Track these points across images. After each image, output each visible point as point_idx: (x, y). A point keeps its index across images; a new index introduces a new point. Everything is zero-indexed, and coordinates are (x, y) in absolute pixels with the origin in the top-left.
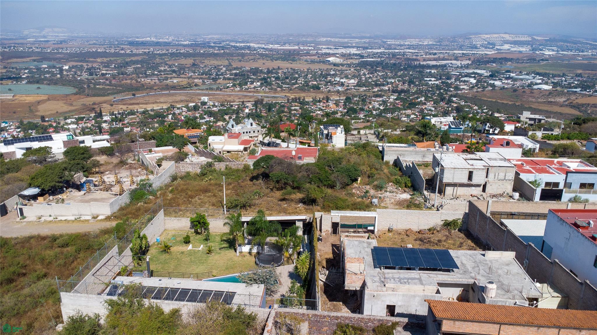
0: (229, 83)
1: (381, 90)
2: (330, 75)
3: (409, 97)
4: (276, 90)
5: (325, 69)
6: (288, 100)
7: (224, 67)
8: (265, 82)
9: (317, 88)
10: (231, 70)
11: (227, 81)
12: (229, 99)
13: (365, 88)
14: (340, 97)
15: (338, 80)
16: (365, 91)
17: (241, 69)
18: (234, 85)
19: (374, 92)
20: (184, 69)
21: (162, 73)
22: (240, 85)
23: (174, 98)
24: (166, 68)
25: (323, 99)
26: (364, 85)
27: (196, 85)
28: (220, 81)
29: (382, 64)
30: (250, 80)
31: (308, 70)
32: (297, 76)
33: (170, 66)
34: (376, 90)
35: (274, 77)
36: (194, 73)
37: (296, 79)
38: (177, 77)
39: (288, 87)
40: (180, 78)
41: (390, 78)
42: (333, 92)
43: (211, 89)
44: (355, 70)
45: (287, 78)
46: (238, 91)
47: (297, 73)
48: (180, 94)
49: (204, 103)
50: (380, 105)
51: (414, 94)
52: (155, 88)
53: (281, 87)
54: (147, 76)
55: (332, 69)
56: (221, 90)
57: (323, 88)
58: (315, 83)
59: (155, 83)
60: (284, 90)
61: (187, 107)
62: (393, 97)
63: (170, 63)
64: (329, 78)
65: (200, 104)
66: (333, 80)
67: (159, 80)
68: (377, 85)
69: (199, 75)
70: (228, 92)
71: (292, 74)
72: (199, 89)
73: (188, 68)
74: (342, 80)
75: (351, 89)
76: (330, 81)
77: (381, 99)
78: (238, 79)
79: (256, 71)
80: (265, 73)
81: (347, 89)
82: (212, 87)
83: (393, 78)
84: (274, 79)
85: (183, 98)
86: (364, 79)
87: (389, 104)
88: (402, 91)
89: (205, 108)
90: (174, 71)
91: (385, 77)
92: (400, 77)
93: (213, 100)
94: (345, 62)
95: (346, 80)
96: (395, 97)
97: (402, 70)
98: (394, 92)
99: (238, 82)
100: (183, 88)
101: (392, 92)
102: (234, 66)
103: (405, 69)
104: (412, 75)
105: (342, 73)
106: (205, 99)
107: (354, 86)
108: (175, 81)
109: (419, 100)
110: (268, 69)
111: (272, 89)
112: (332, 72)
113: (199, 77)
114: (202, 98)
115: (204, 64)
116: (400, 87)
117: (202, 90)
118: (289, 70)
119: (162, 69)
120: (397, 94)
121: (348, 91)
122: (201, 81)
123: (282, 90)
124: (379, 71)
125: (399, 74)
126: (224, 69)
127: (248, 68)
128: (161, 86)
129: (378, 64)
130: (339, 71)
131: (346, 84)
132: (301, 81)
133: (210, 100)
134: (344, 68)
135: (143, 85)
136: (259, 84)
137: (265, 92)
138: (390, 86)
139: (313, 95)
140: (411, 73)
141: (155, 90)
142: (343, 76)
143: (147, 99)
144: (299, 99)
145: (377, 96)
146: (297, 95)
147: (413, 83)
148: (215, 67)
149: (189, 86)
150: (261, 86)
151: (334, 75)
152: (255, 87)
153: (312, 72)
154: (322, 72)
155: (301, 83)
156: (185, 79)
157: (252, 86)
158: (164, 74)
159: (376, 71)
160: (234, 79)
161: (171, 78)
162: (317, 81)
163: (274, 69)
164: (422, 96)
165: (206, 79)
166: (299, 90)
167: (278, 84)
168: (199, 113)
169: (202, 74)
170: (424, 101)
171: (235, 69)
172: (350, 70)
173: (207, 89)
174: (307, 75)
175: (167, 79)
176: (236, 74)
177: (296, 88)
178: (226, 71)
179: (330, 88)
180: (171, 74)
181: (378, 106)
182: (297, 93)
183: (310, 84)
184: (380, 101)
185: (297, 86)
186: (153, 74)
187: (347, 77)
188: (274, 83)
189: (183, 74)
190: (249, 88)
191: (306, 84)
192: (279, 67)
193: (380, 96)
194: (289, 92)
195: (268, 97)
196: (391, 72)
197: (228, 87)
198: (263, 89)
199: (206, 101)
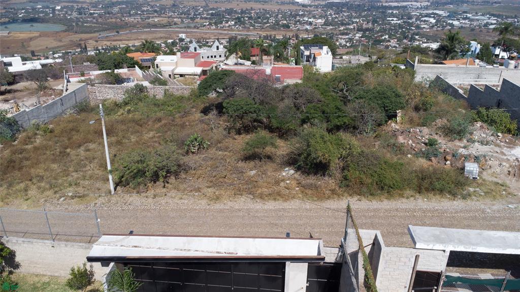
0: (206, 22)
1: (347, 29)
2: (299, 15)
3: (373, 35)
4: (249, 28)
5: (295, 10)
6: (260, 37)
7: (201, 7)
8: (239, 21)
9: (287, 27)
10: (207, 11)
11: (204, 21)
12: (205, 36)
13: (331, 27)
14: (308, 35)
15: (307, 20)
16: (331, 29)
17: (217, 9)
18: (210, 24)
19: (340, 31)
20: (165, 9)
21: (145, 13)
22: (216, 24)
23: (155, 35)
24: (149, 7)
25: (293, 37)
26: (331, 24)
27: (175, 24)
28: (198, 20)
29: (347, 5)
30: (225, 20)
31: (278, 10)
32: (268, 16)
33: (152, 7)
34: (342, 28)
35: (247, 17)
36: (174, 12)
37: (268, 18)
38: (158, 17)
39: (260, 26)
40: (161, 17)
41: (354, 18)
42: (302, 30)
43: (189, 27)
44: (322, 10)
45: (259, 18)
46: (214, 29)
47: (269, 13)
48: (160, 32)
49: (182, 40)
50: (346, 42)
51: (378, 32)
52: (137, 26)
53: (254, 26)
54: (130, 15)
55: (300, 10)
56: (198, 28)
57: (292, 27)
58: (285, 22)
59: (138, 21)
60: (257, 29)
61: (166, 43)
62: (358, 35)
63: (152, 4)
64: (298, 18)
65: (178, 41)
66: (302, 20)
67: (141, 19)
68: (342, 24)
69: (178, 15)
70: (204, 30)
71: (264, 14)
72: (178, 27)
73: (169, 8)
74: (310, 20)
75: (319, 28)
76: (299, 21)
77: (347, 37)
78: (214, 18)
79: (230, 12)
80: (239, 13)
81: (315, 28)
82: (189, 25)
83: (357, 18)
84: (247, 19)
85: (162, 35)
86: (330, 19)
87: (355, 42)
88: (367, 29)
89: (182, 44)
90: (156, 11)
91: (350, 17)
92: (364, 16)
93: (190, 37)
94: (313, 4)
95: (314, 20)
96: (360, 35)
97: (365, 11)
98: (359, 30)
99: (214, 21)
100: (164, 26)
101: (357, 31)
102: (211, 7)
103: (369, 10)
104: (375, 15)
105: (310, 13)
106: (183, 36)
107: (321, 25)
108: (156, 20)
109: (383, 38)
110: (242, 10)
111: (245, 27)
112: (301, 13)
113: (178, 16)
114: (180, 35)
115: (183, 5)
116: (365, 26)
117: (181, 28)
118: (262, 10)
119: (145, 9)
120: (362, 33)
121: (316, 30)
122: (180, 20)
123: (255, 29)
124: (345, 12)
125: (363, 14)
126: (202, 9)
127: (223, 9)
128: (143, 24)
129: (343, 5)
130: (307, 11)
131: (314, 23)
132: (272, 20)
133: (187, 37)
134: (312, 9)
135: (127, 24)
136: (233, 23)
137: (239, 31)
138: (355, 25)
139: (284, 33)
140: (374, 13)
141: (138, 28)
142: (311, 16)
143: (129, 36)
144: (270, 36)
145: (343, 34)
146: (269, 33)
147: (377, 22)
148: (193, 8)
149: (169, 25)
150: (235, 25)
151: (303, 16)
152: (229, 26)
153: (282, 12)
154: (291, 12)
155: (272, 22)
156: (166, 19)
157: (227, 25)
158: (147, 14)
159: (342, 11)
160: (210, 19)
161: (153, 17)
162: (287, 21)
163: (247, 10)
164: (386, 34)
165: (184, 18)
166: (270, 28)
167: (251, 23)
168: (177, 49)
169: (181, 14)
170: (388, 39)
171: (211, 9)
172: (318, 10)
173: (185, 27)
174: (277, 15)
175: (149, 18)
176: (212, 14)
177: (267, 26)
178: (203, 11)
179: (299, 26)
180: (152, 14)
181: (345, 43)
182: (268, 31)
183: (281, 23)
184: (347, 38)
185: (268, 25)
186: (137, 14)
187: (314, 17)
188: (247, 22)
189: (164, 13)
190: (224, 27)
191: (277, 23)
192: (252, 8)
193: (347, 34)
194: (261, 31)
195: (241, 35)
196: (356, 13)
197: (205, 26)
198: (237, 28)
199: (184, 37)
